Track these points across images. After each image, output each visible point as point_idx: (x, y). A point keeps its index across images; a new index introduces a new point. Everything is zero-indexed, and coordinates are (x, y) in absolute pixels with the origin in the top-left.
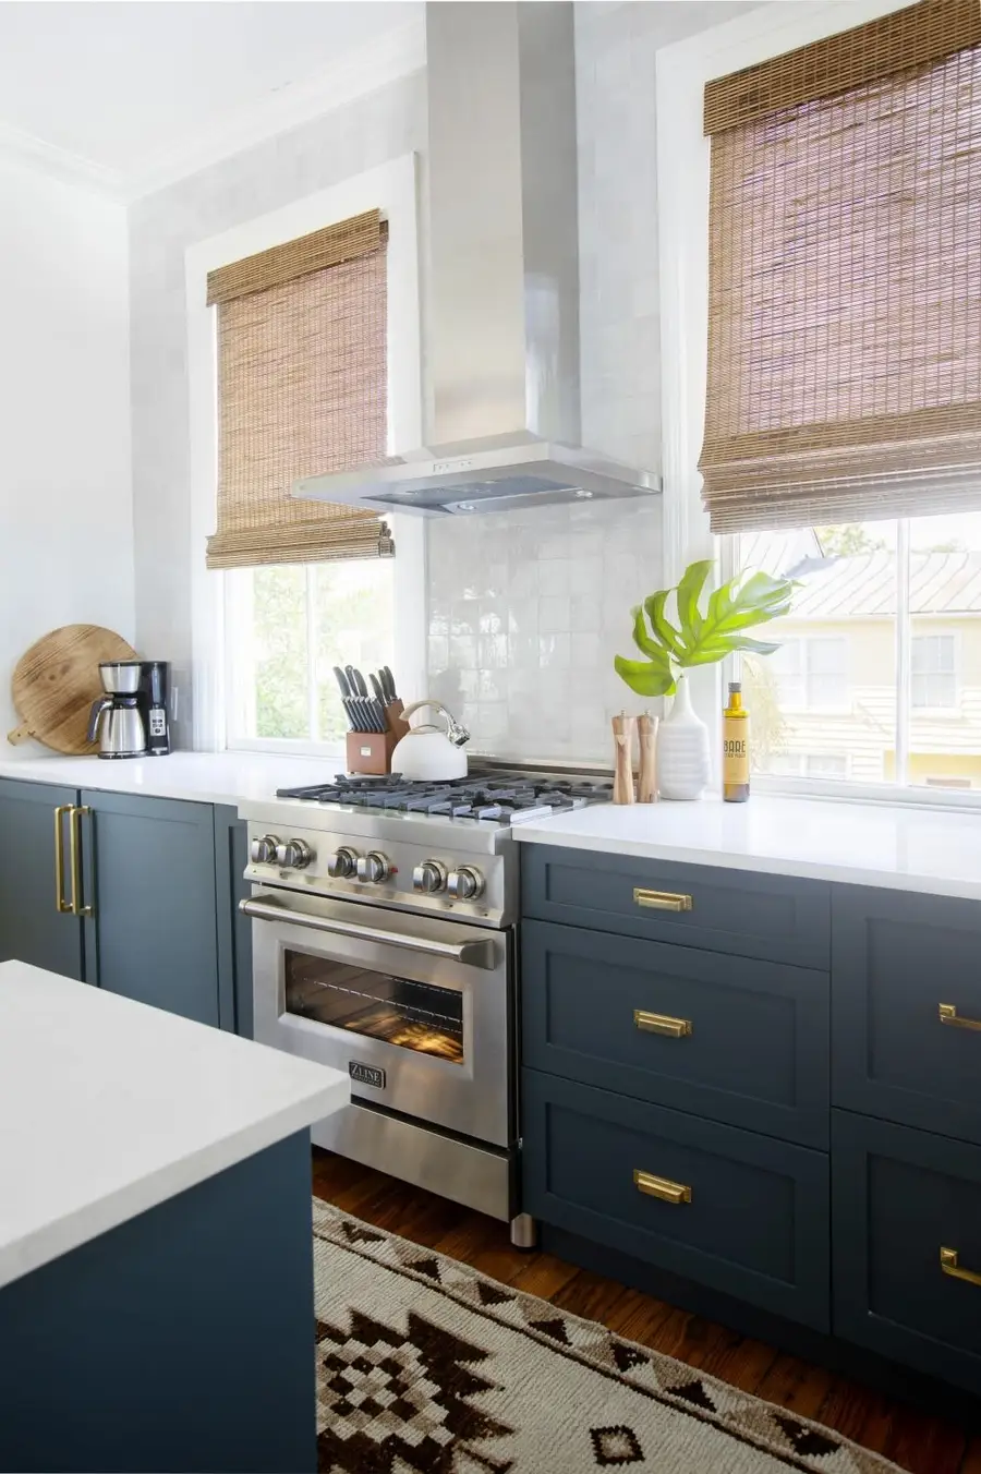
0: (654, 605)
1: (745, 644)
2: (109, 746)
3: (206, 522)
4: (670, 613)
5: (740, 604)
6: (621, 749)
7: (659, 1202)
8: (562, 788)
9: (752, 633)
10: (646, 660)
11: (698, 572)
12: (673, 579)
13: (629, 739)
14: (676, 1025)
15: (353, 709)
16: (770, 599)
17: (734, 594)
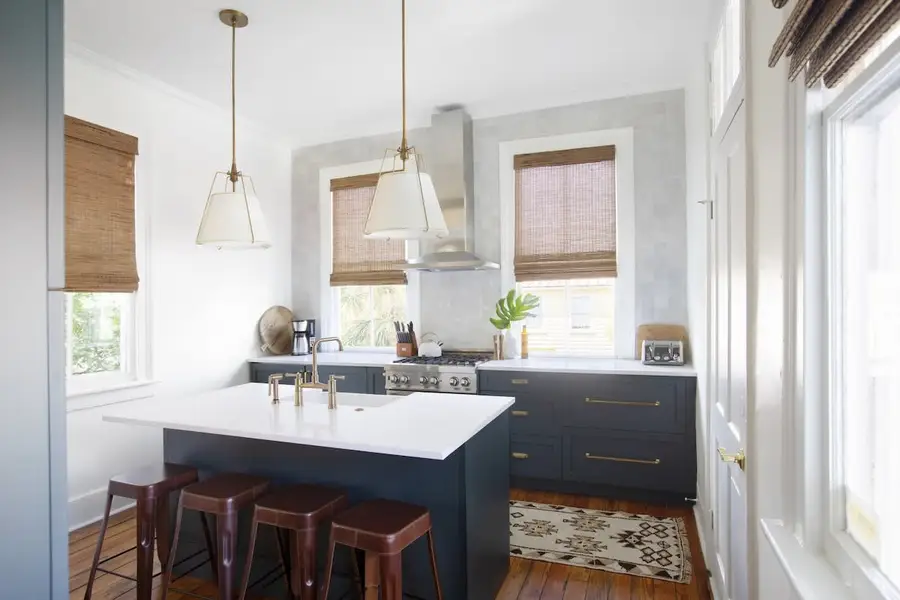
0: (501, 302)
1: (528, 314)
2: (295, 351)
3: (327, 270)
4: (506, 305)
5: (525, 303)
6: (496, 345)
7: (520, 459)
8: (486, 356)
9: (530, 311)
10: (500, 319)
11: (512, 294)
12: (505, 296)
13: (498, 341)
14: (524, 413)
15: (399, 335)
16: (533, 302)
17: (522, 300)
